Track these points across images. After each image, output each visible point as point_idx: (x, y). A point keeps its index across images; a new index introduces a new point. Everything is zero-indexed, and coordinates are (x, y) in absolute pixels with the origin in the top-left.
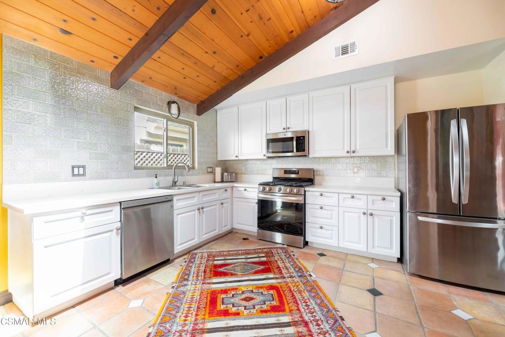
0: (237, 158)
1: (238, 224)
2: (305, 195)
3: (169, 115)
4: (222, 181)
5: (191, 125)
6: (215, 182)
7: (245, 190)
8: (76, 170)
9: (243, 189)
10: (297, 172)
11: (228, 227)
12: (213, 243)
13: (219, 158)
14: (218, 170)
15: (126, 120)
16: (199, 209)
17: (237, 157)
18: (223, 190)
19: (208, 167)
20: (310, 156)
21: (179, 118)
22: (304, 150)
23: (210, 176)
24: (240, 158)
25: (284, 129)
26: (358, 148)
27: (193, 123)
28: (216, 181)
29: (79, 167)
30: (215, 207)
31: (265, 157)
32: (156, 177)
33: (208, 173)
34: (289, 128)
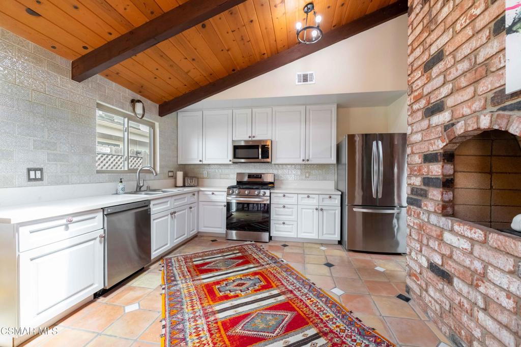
0: (201, 163)
1: (205, 227)
2: (270, 196)
3: (133, 114)
4: (184, 186)
5: (152, 126)
6: (176, 187)
7: (213, 194)
8: (32, 174)
9: (211, 193)
10: (260, 176)
11: (195, 231)
12: (182, 247)
13: (180, 162)
14: (180, 175)
15: (88, 117)
16: (171, 214)
17: (200, 161)
18: (191, 194)
19: (169, 171)
20: (273, 163)
21: (144, 118)
22: (268, 158)
23: (171, 181)
24: (204, 162)
25: (250, 137)
26: (311, 156)
27: (154, 123)
28: (178, 185)
29: (35, 170)
30: (185, 211)
31: (231, 163)
33: (169, 177)
34: (254, 137)
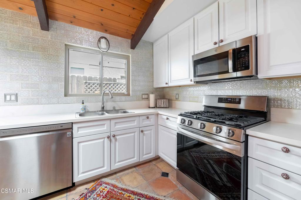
0: (167, 86)
2: (246, 142)
3: (98, 49)
5: (127, 58)
6: (149, 107)
7: (167, 119)
9: (165, 117)
11: (152, 154)
12: (130, 170)
13: (156, 86)
14: (152, 97)
15: (57, 56)
16: (108, 137)
17: (167, 84)
18: (145, 117)
19: (142, 94)
21: (108, 51)
23: (144, 102)
24: (170, 85)
25: (215, 43)
27: (129, 56)
28: (150, 106)
31: (192, 83)
32: (83, 103)
33: (143, 99)
34: (222, 41)
